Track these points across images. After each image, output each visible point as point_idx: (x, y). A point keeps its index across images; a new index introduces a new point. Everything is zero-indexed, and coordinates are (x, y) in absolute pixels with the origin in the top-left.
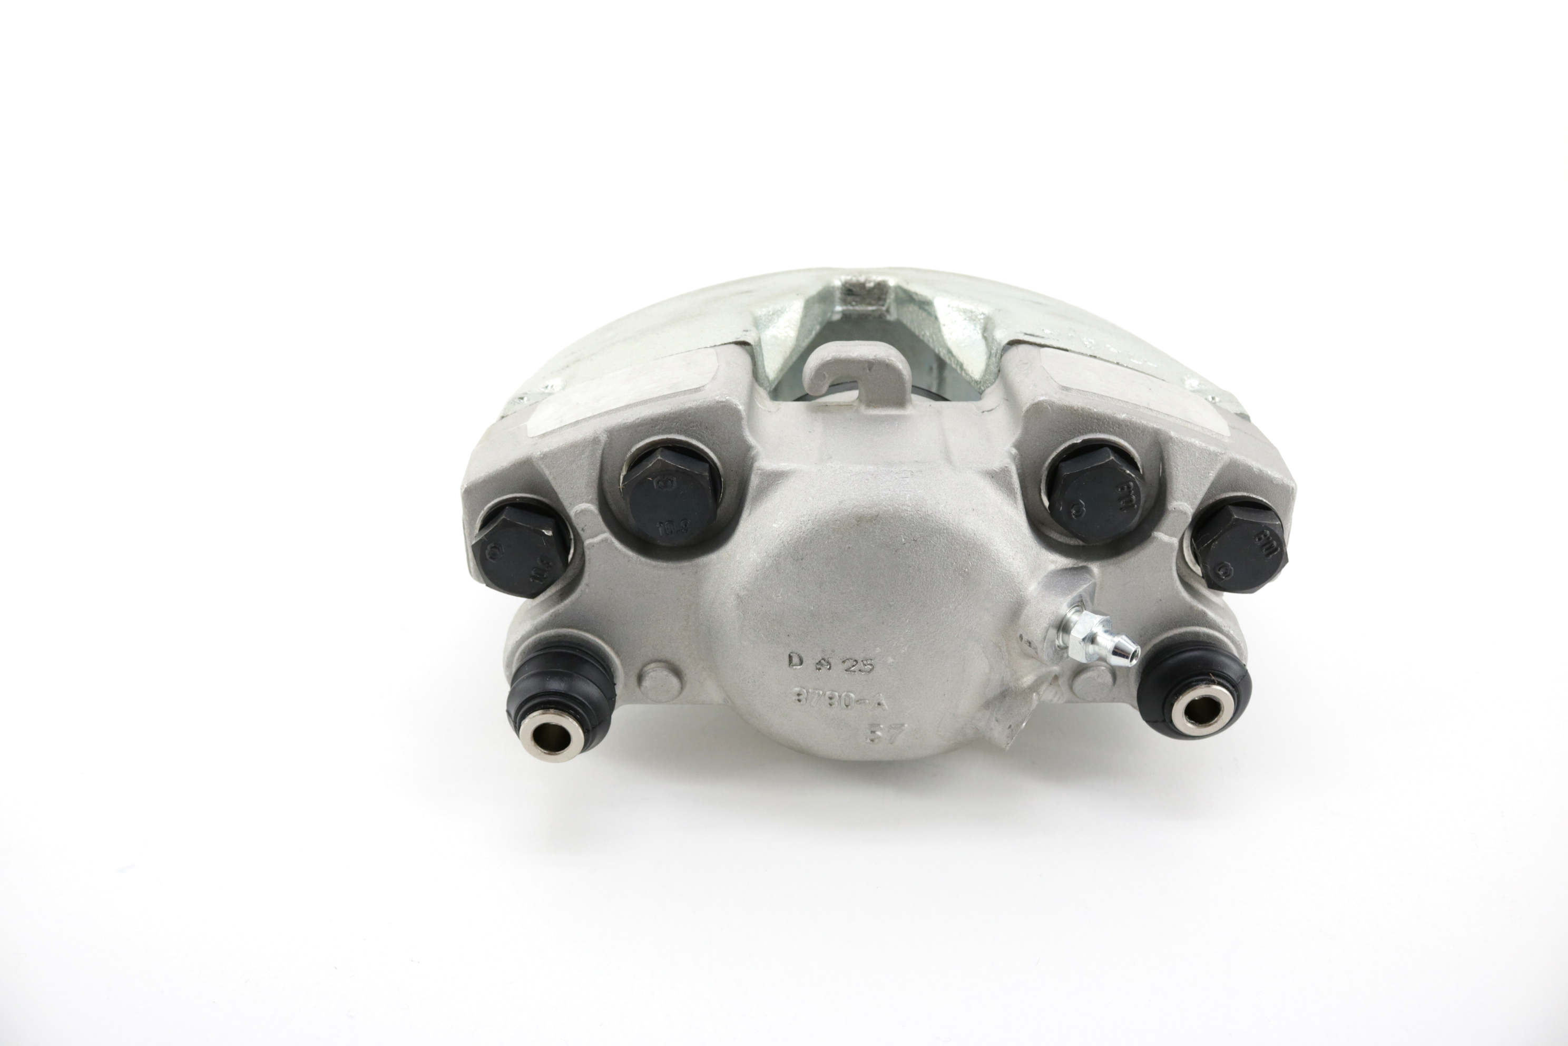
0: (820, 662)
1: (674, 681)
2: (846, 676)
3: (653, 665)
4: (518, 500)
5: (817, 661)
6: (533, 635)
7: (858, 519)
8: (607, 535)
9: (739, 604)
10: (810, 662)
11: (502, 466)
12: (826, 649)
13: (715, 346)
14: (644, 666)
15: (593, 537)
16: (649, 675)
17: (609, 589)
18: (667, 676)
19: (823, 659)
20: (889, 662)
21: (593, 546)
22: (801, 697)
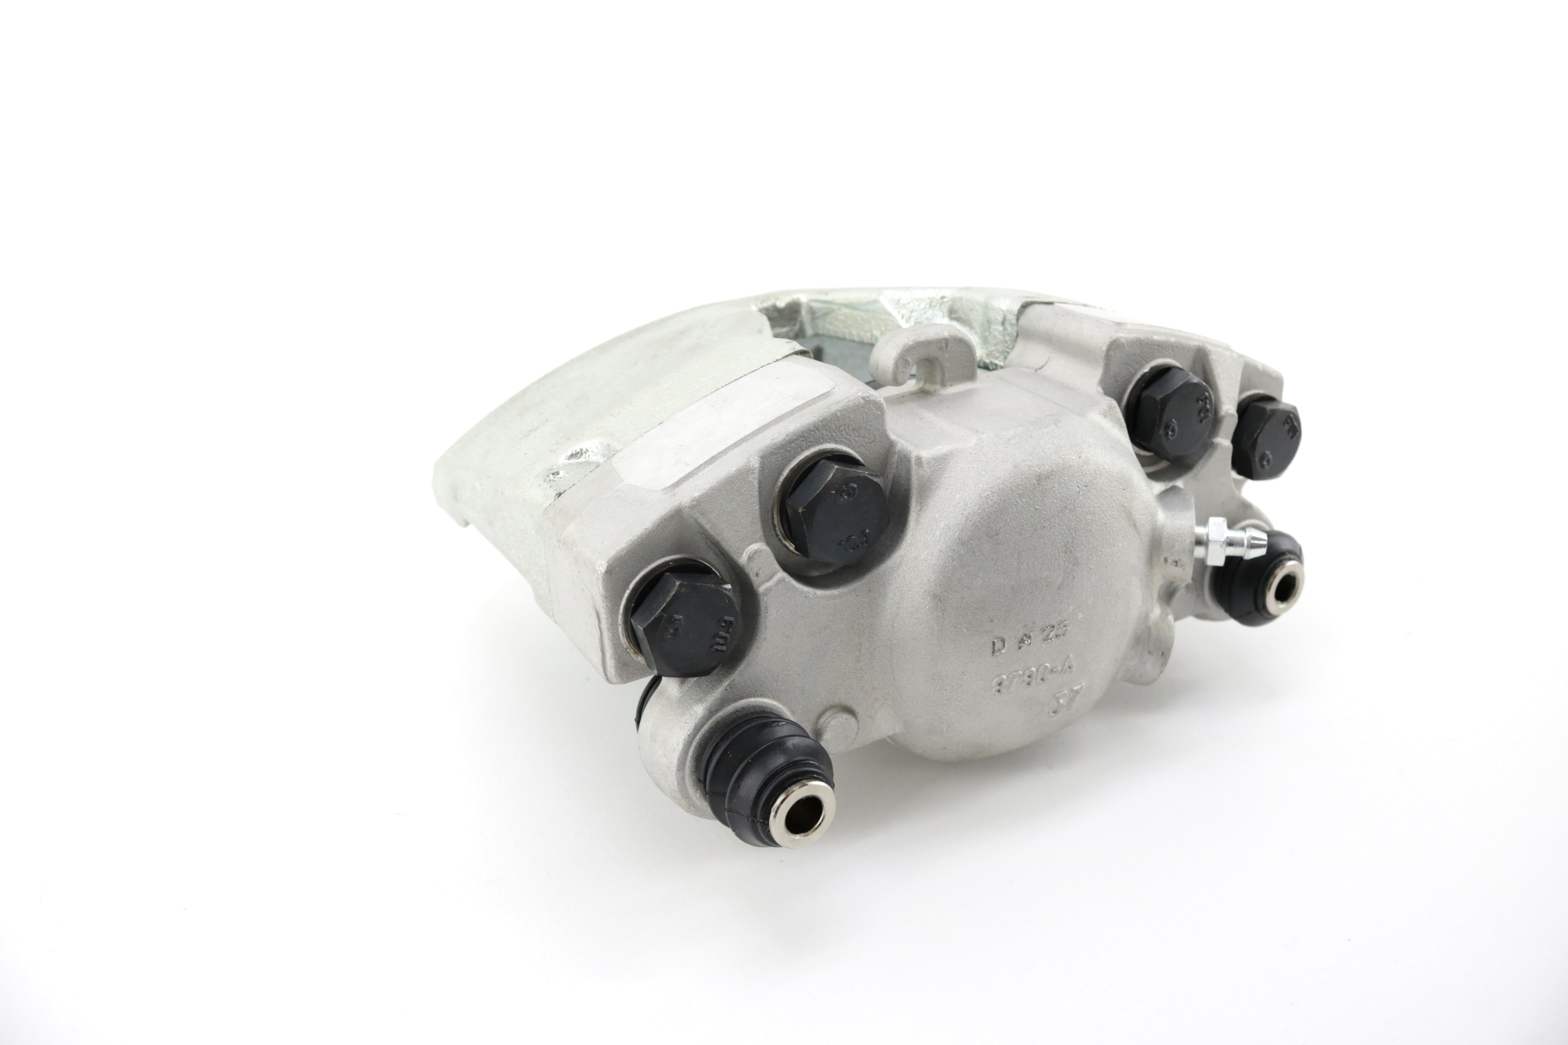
0: (1022, 639)
1: (852, 721)
2: (1044, 646)
3: (828, 714)
4: (671, 563)
5: (1020, 639)
6: (708, 720)
7: (1037, 479)
8: (782, 574)
9: (937, 604)
10: (1011, 643)
11: (646, 529)
12: (1027, 623)
13: (777, 360)
14: (819, 717)
15: (767, 581)
16: (830, 725)
17: (786, 636)
18: (846, 719)
19: (1025, 635)
20: (1079, 618)
21: (771, 590)
22: (998, 688)
